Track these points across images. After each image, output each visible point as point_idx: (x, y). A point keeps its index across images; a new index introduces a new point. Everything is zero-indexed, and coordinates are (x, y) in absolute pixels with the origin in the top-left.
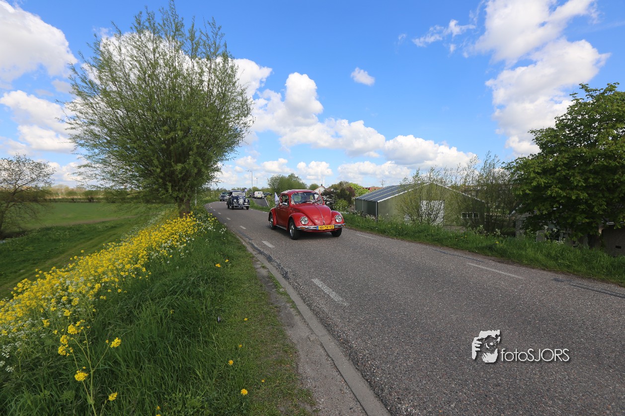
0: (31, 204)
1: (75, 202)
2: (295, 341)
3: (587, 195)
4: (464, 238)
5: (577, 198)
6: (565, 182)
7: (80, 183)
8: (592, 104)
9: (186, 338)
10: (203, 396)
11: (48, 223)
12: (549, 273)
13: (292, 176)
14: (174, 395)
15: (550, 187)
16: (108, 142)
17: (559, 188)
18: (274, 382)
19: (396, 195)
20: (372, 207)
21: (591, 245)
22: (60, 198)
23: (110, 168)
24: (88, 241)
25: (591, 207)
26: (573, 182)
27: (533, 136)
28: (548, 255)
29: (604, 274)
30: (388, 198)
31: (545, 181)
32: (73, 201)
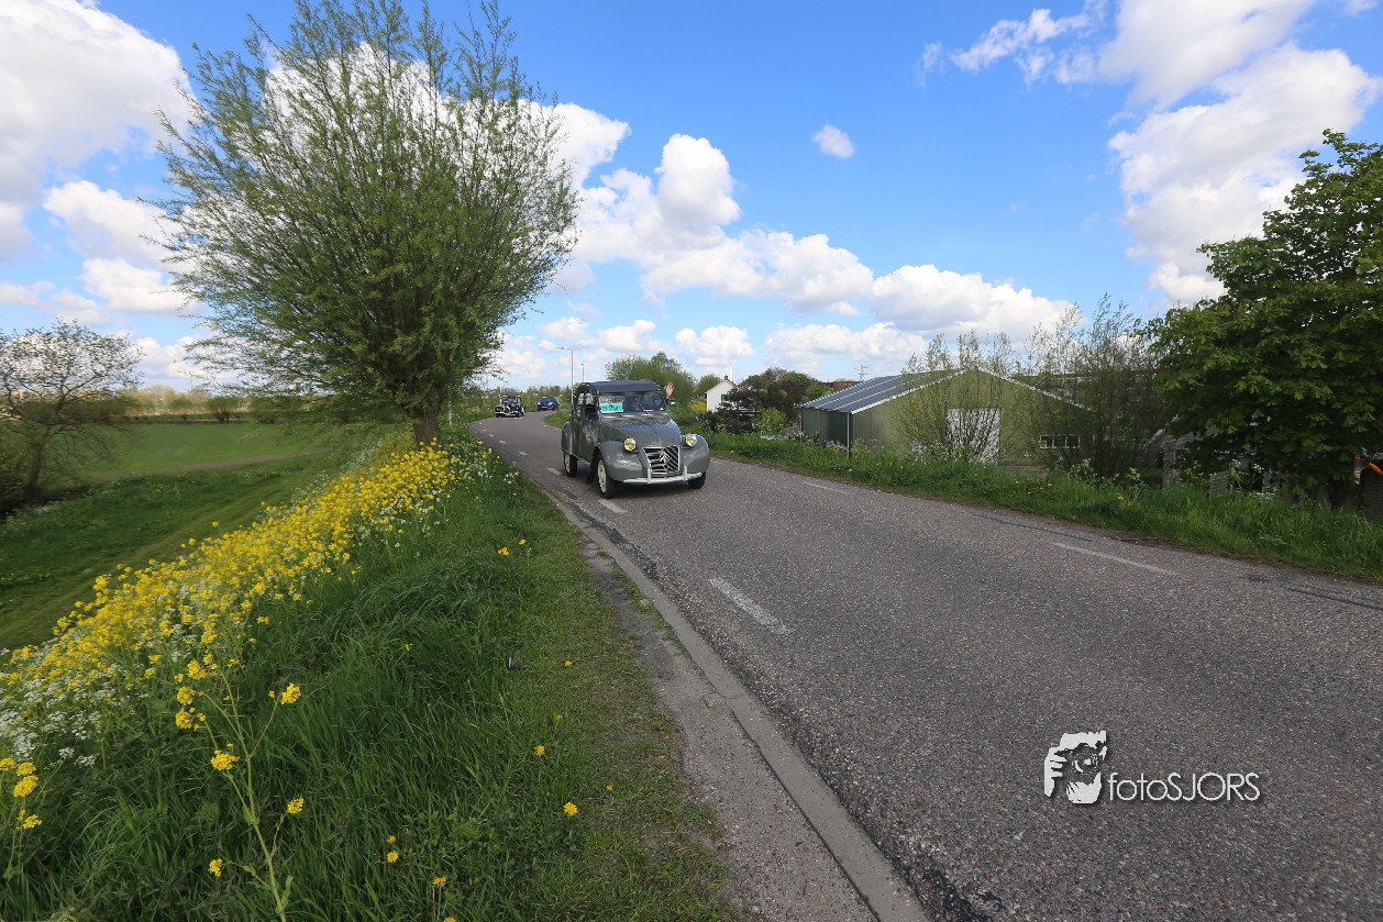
0: (98, 427)
1: (189, 423)
2: (674, 707)
3: (1329, 391)
4: (1046, 488)
6: (1279, 362)
7: (200, 382)
9: (441, 701)
10: (483, 817)
11: (136, 469)
12: (1238, 564)
13: (660, 358)
14: (421, 815)
15: (1245, 372)
16: (257, 288)
17: (1265, 375)
18: (634, 791)
19: (894, 397)
20: (839, 426)
21: (1335, 502)
22: (157, 414)
23: (261, 346)
24: (222, 507)
25: (1337, 417)
26: (1298, 362)
28: (1236, 525)
29: (1361, 565)
30: (876, 404)
31: (1231, 358)
32: (185, 420)
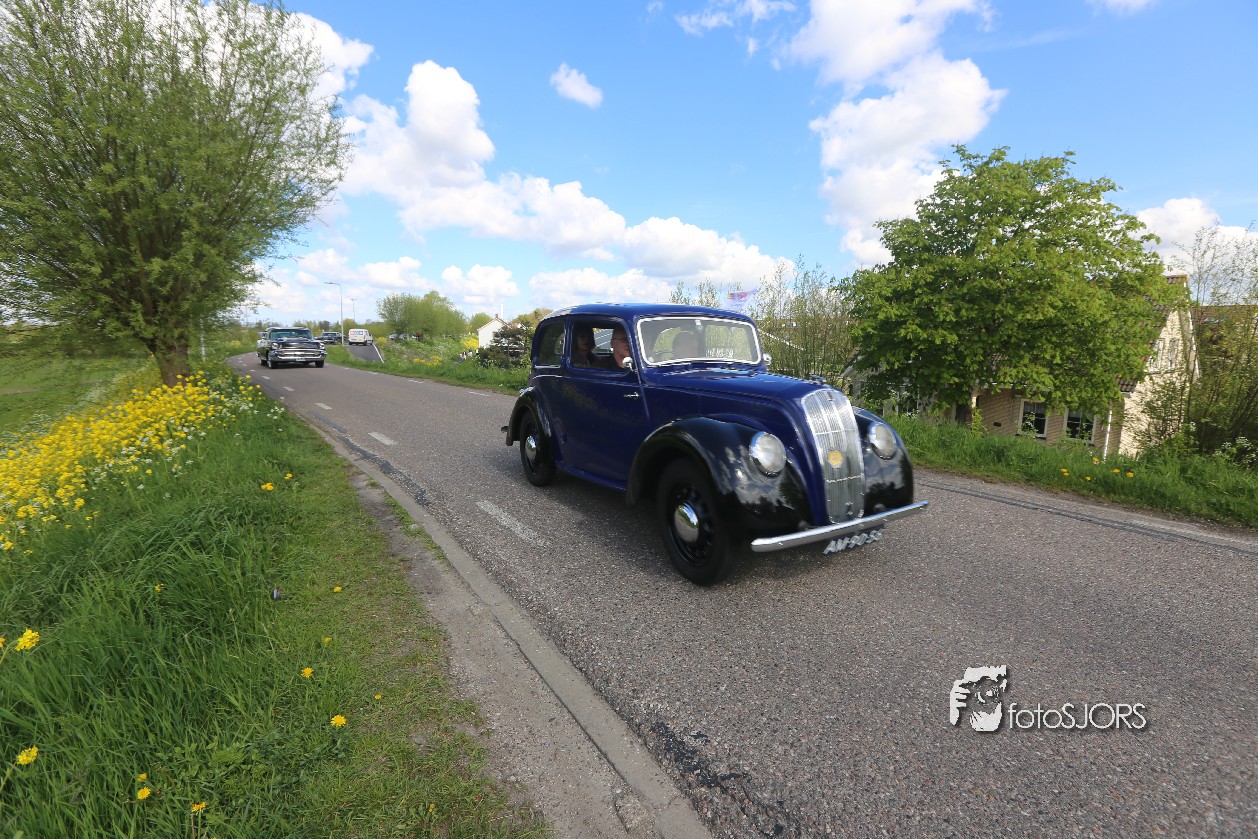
3: (956, 338)
5: (943, 342)
6: (926, 315)
8: (972, 181)
10: (246, 741)
13: (432, 296)
15: (905, 322)
17: (919, 326)
21: (958, 421)
25: (961, 357)
26: (938, 317)
27: (880, 233)
29: (965, 465)
31: (896, 311)
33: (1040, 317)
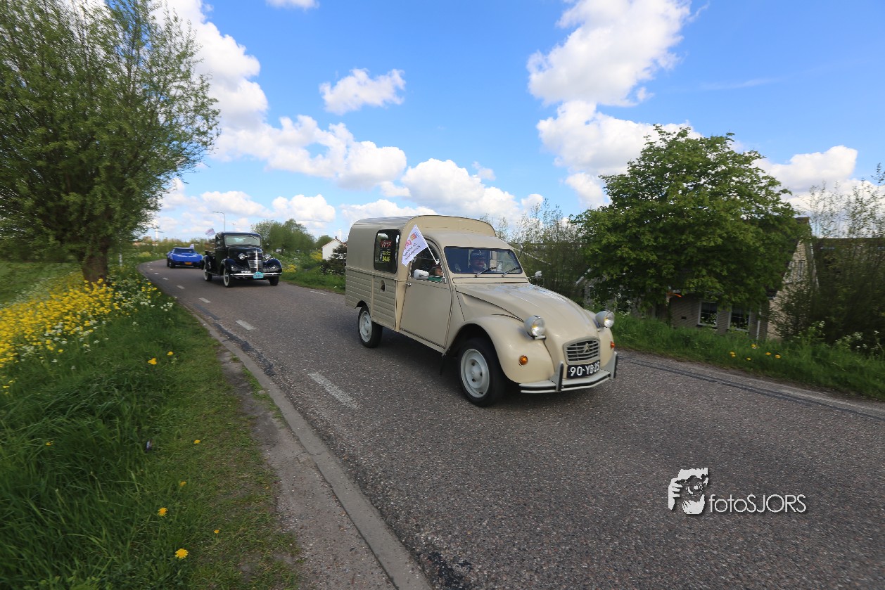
2: (275, 466)
5: (647, 260)
8: (665, 150)
13: (291, 223)
15: (620, 246)
21: (658, 316)
27: (604, 183)
29: (663, 349)
31: (614, 238)
33: (712, 244)
